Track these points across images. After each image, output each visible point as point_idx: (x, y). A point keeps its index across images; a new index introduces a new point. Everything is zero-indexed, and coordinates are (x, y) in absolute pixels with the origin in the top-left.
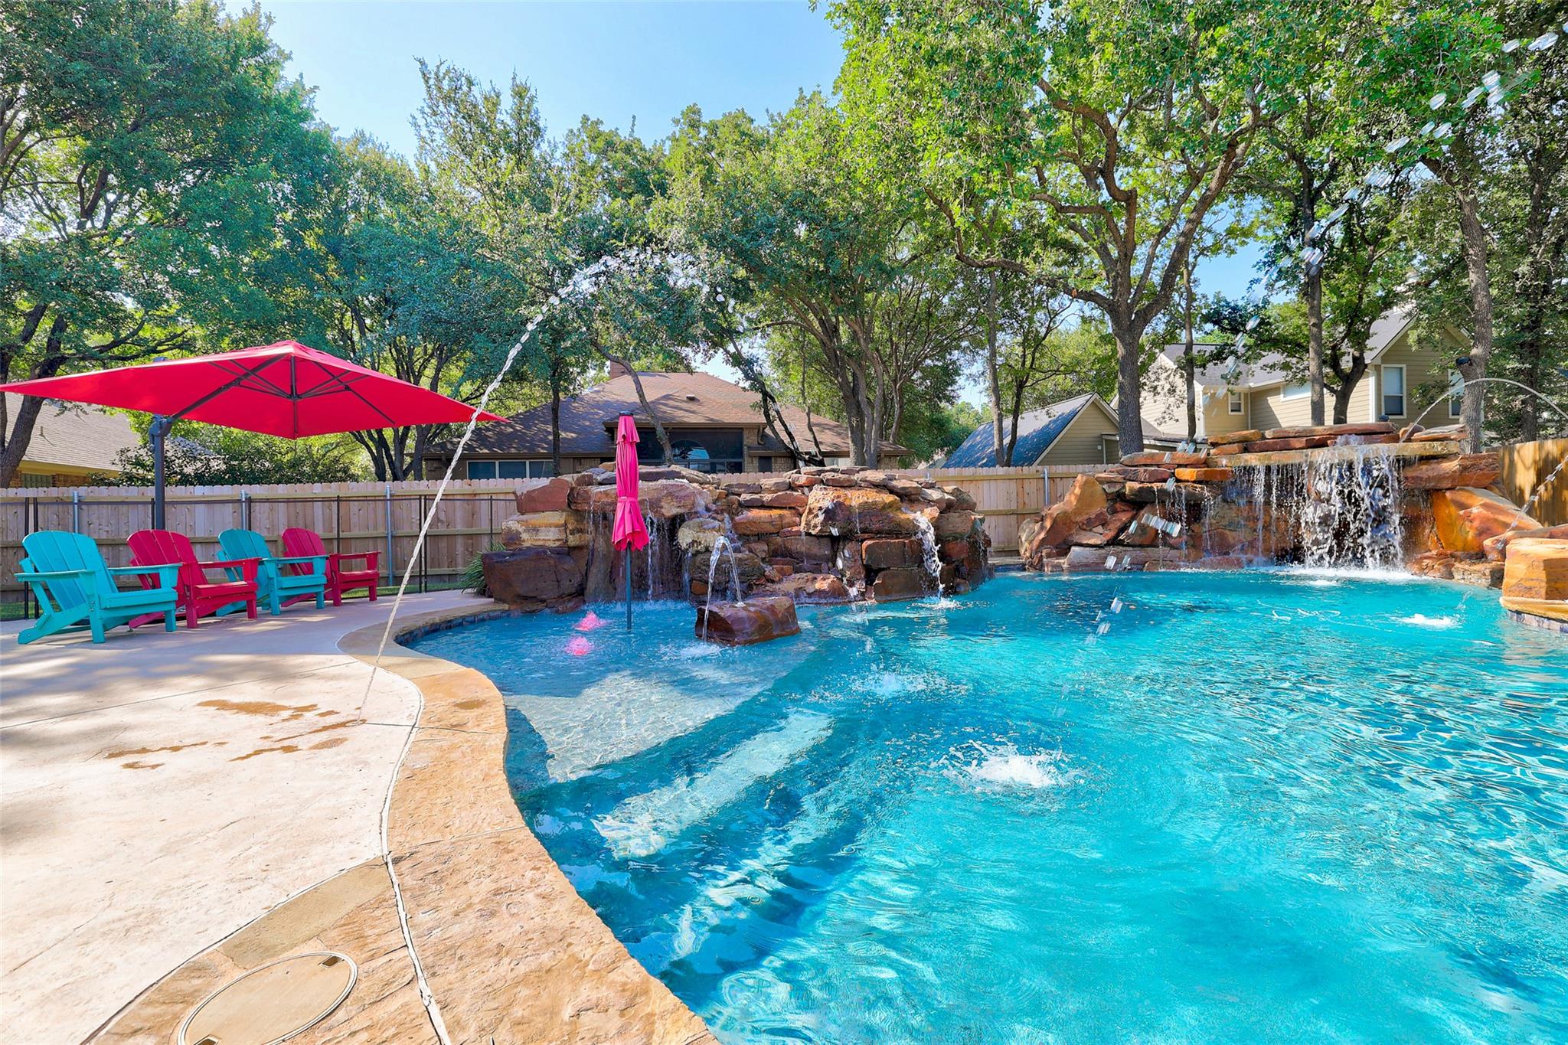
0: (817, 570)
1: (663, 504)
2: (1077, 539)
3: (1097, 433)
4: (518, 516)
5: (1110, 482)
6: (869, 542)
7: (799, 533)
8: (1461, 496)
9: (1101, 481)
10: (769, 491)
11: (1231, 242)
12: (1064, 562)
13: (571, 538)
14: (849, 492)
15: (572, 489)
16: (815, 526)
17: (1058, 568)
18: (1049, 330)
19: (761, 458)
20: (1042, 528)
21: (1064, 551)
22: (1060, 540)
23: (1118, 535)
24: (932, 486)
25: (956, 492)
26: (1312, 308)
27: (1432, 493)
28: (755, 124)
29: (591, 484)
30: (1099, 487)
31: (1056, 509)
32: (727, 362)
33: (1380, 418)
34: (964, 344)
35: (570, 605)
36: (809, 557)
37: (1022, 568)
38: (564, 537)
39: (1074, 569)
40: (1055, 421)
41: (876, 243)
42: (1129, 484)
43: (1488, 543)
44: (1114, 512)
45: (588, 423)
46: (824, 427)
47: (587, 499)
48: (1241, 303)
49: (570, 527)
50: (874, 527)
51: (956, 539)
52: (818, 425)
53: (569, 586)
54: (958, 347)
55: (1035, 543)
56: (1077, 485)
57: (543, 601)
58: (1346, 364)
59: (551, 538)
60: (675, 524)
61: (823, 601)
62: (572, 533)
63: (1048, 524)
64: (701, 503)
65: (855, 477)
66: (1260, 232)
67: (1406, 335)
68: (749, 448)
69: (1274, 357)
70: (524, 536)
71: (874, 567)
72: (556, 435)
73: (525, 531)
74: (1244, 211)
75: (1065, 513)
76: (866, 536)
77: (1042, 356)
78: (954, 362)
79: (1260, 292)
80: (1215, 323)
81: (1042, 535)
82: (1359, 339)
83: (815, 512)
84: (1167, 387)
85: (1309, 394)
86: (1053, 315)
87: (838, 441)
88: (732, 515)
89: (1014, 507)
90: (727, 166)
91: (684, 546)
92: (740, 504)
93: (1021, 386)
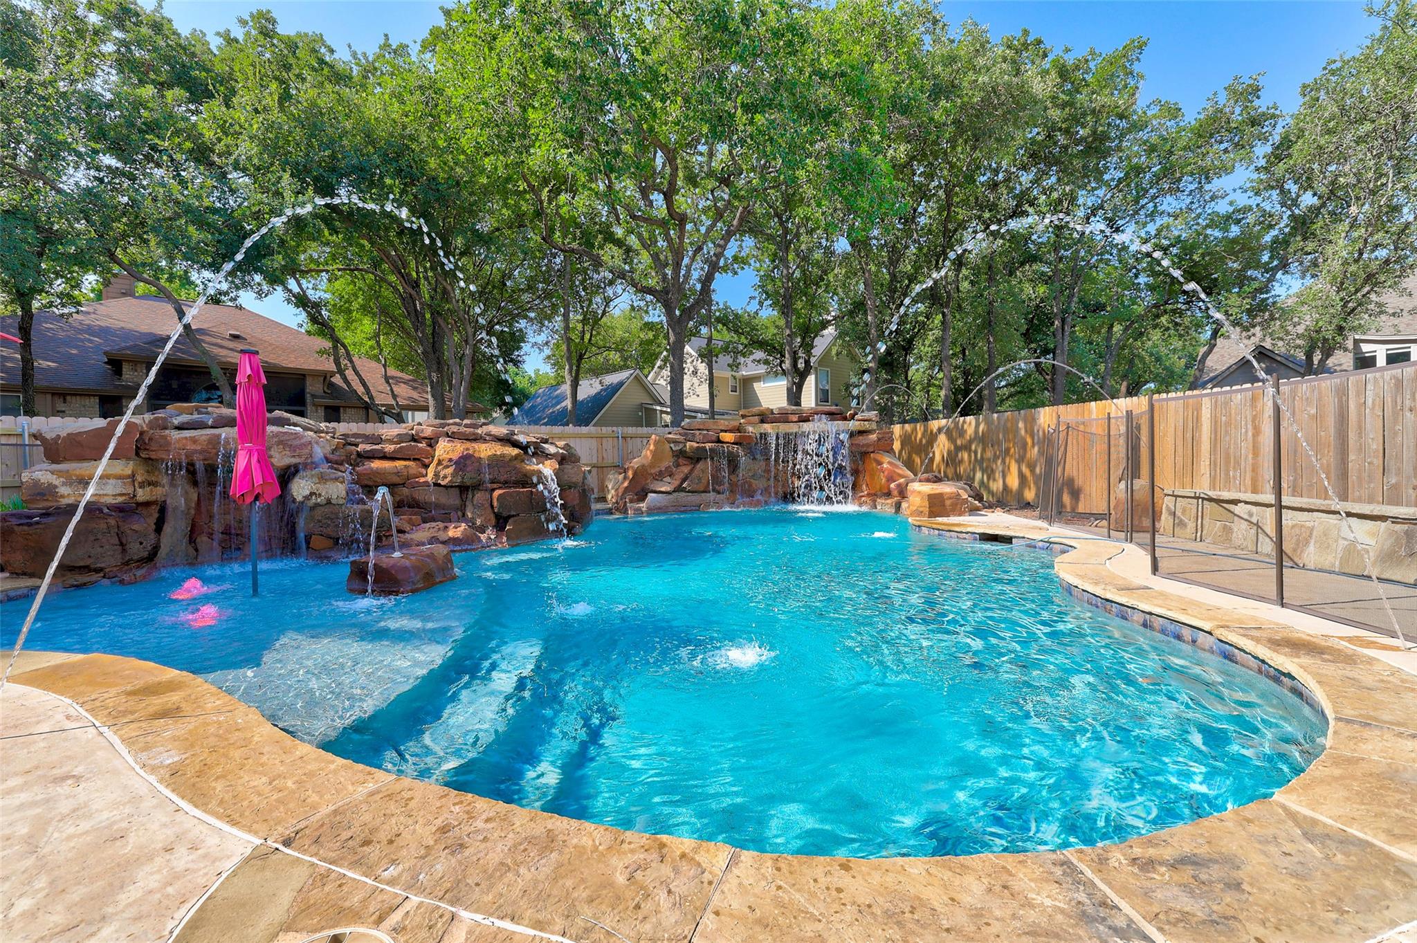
0: (447, 519)
1: (272, 453)
2: (652, 487)
3: (639, 401)
4: (46, 466)
5: (675, 442)
6: (501, 492)
7: (426, 484)
8: (878, 457)
9: (669, 441)
10: (391, 441)
11: (736, 266)
12: (643, 506)
13: (140, 492)
14: (476, 445)
15: (142, 433)
16: (445, 477)
17: (639, 512)
18: (604, 313)
19: (327, 408)
20: (625, 478)
21: (642, 498)
22: (639, 488)
23: (682, 483)
24: (546, 441)
25: (567, 447)
26: (787, 322)
27: (865, 455)
28: (336, 56)
29: (165, 428)
30: (667, 446)
31: (636, 463)
32: (289, 301)
33: (817, 404)
34: (532, 315)
35: (139, 573)
36: (438, 506)
37: (610, 512)
38: (130, 491)
39: (651, 511)
40: (605, 390)
41: (472, 211)
42: (688, 444)
43: (892, 486)
44: (678, 466)
45: (74, 352)
46: (399, 381)
47: (166, 445)
48: (740, 312)
49: (139, 478)
50: (502, 479)
51: (570, 487)
52: (392, 378)
53: (137, 550)
54: (526, 317)
55: (621, 491)
56: (652, 442)
57: (98, 571)
58: (801, 365)
59: (110, 492)
60: (286, 476)
61: (458, 548)
62: (142, 485)
63: (630, 474)
64: (319, 452)
65: (479, 431)
66: (752, 262)
67: (830, 349)
68: (313, 396)
69: (759, 354)
70: (63, 490)
71: (505, 514)
72: (27, 363)
73: (64, 484)
74: (744, 244)
75: (643, 466)
76: (495, 486)
77: (599, 334)
78: (521, 330)
79: (754, 306)
80: (724, 325)
81: (626, 484)
82: (808, 347)
83: (445, 463)
84: (692, 369)
85: (785, 382)
86: (608, 301)
87: (415, 395)
88: (354, 465)
89: (595, 461)
90: (306, 92)
91: (299, 498)
92: (359, 455)
93: (581, 357)
